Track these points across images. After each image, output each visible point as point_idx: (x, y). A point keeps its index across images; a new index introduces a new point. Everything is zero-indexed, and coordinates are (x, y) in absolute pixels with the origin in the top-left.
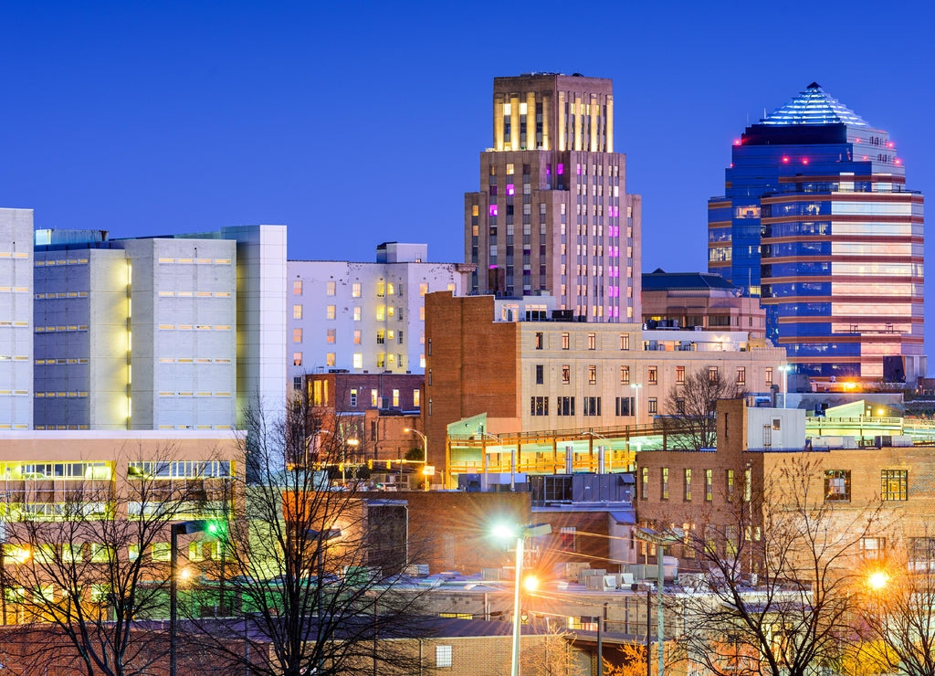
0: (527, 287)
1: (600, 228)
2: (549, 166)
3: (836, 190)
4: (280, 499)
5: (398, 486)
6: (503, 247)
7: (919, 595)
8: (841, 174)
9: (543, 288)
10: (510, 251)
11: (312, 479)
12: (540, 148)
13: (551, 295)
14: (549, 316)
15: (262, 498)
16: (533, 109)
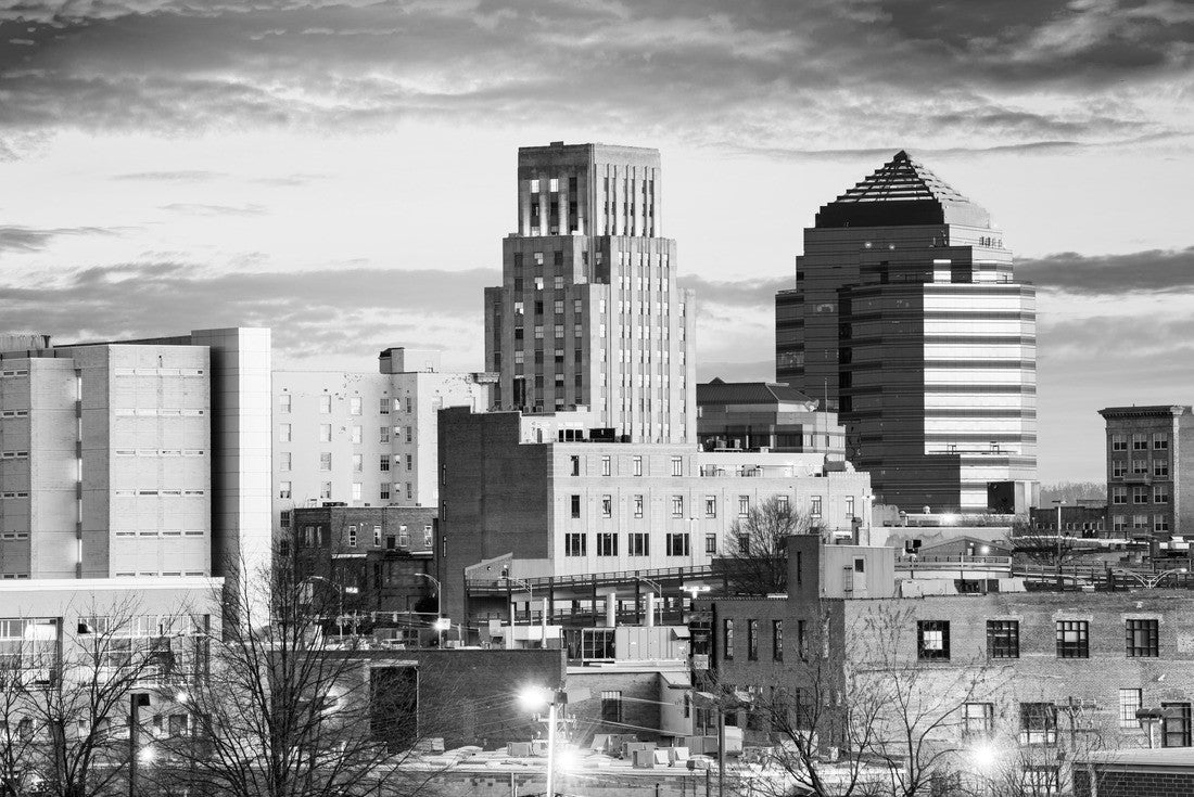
0: (560, 402)
1: (646, 329)
2: (585, 255)
3: (932, 281)
4: (264, 661)
5: (406, 643)
6: (532, 353)
7: (1035, 774)
8: (936, 261)
9: (579, 401)
10: (539, 358)
11: (302, 636)
12: (574, 233)
13: (589, 410)
14: (586, 435)
15: (243, 660)
16: (565, 186)
